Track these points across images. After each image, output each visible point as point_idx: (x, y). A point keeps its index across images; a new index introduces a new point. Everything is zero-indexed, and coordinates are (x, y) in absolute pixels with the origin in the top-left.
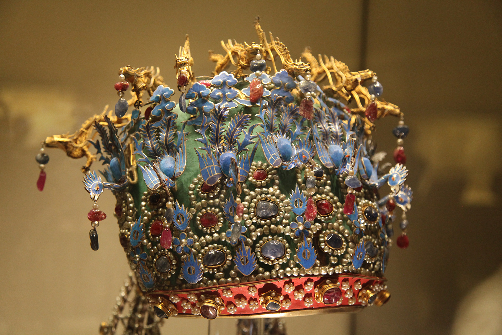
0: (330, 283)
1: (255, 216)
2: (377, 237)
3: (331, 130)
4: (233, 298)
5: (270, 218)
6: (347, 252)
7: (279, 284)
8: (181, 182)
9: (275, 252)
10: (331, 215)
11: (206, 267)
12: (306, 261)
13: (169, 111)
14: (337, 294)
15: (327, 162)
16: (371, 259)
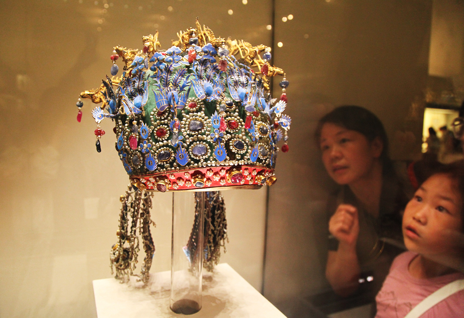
0: (236, 171)
1: (189, 130)
2: (268, 144)
3: (239, 80)
4: (176, 179)
5: (198, 131)
6: (247, 152)
7: (203, 171)
8: (148, 112)
9: (200, 151)
10: (237, 129)
11: (159, 161)
12: (220, 157)
13: (141, 70)
14: (240, 177)
15: (236, 97)
16: (263, 157)
